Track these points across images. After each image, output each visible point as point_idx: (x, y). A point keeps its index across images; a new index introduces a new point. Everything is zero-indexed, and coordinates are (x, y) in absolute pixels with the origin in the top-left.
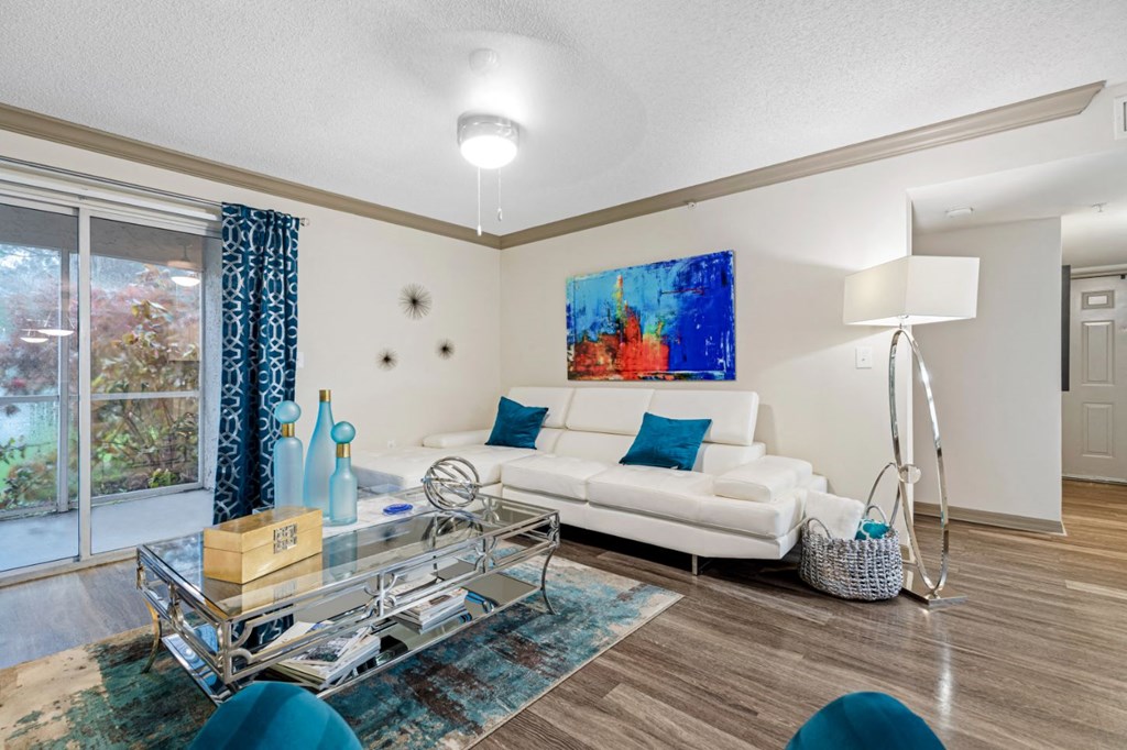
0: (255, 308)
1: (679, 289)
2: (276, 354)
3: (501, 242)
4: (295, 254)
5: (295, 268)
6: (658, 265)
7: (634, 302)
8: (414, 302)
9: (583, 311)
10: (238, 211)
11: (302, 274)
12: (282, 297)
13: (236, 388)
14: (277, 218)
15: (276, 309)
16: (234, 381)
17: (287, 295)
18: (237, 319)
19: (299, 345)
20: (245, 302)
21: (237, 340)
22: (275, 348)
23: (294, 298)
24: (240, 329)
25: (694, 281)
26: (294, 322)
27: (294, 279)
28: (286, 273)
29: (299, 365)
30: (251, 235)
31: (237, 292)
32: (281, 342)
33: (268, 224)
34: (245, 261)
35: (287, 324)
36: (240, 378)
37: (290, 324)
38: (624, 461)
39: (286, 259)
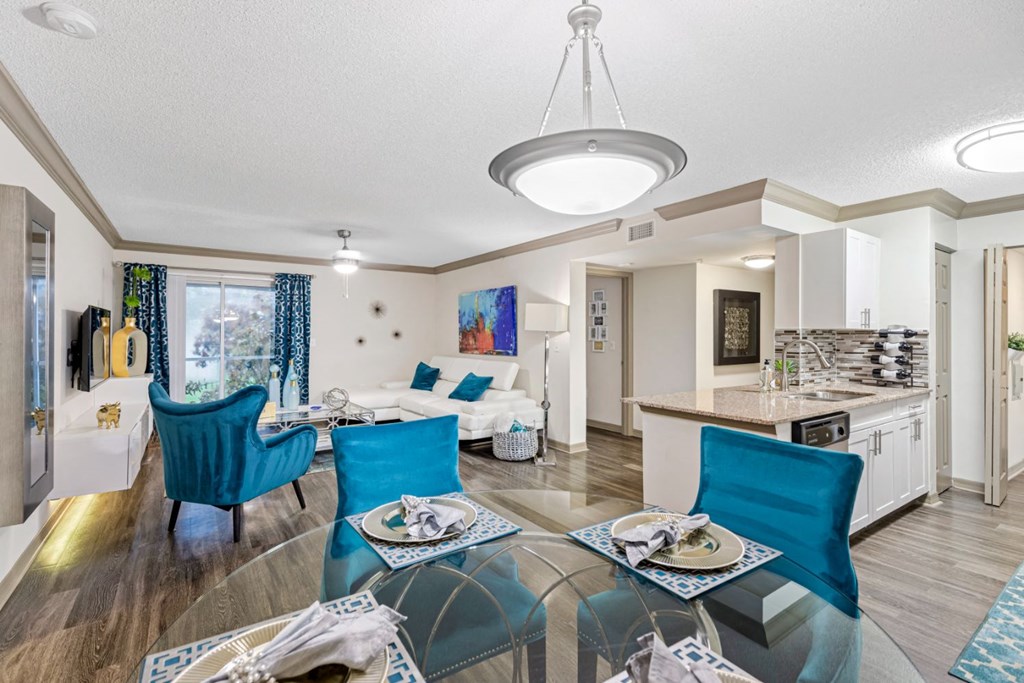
0: (290, 319)
1: (498, 305)
2: (299, 341)
3: (435, 271)
4: (309, 292)
5: (309, 299)
6: (491, 290)
7: (482, 310)
8: (377, 310)
9: (464, 314)
10: (283, 277)
11: (312, 302)
12: (302, 314)
13: (280, 357)
14: (300, 277)
15: (299, 320)
16: (280, 354)
17: (305, 312)
18: (281, 325)
19: (311, 336)
20: (285, 318)
21: (281, 335)
22: (298, 338)
23: (309, 314)
24: (282, 330)
25: (503, 301)
26: (309, 325)
27: (309, 304)
28: (304, 302)
29: (311, 345)
30: (288, 286)
31: (281, 313)
32: (302, 335)
33: (295, 281)
34: (285, 298)
35: (305, 327)
36: (282, 352)
37: (306, 326)
38: (450, 397)
39: (304, 295)
